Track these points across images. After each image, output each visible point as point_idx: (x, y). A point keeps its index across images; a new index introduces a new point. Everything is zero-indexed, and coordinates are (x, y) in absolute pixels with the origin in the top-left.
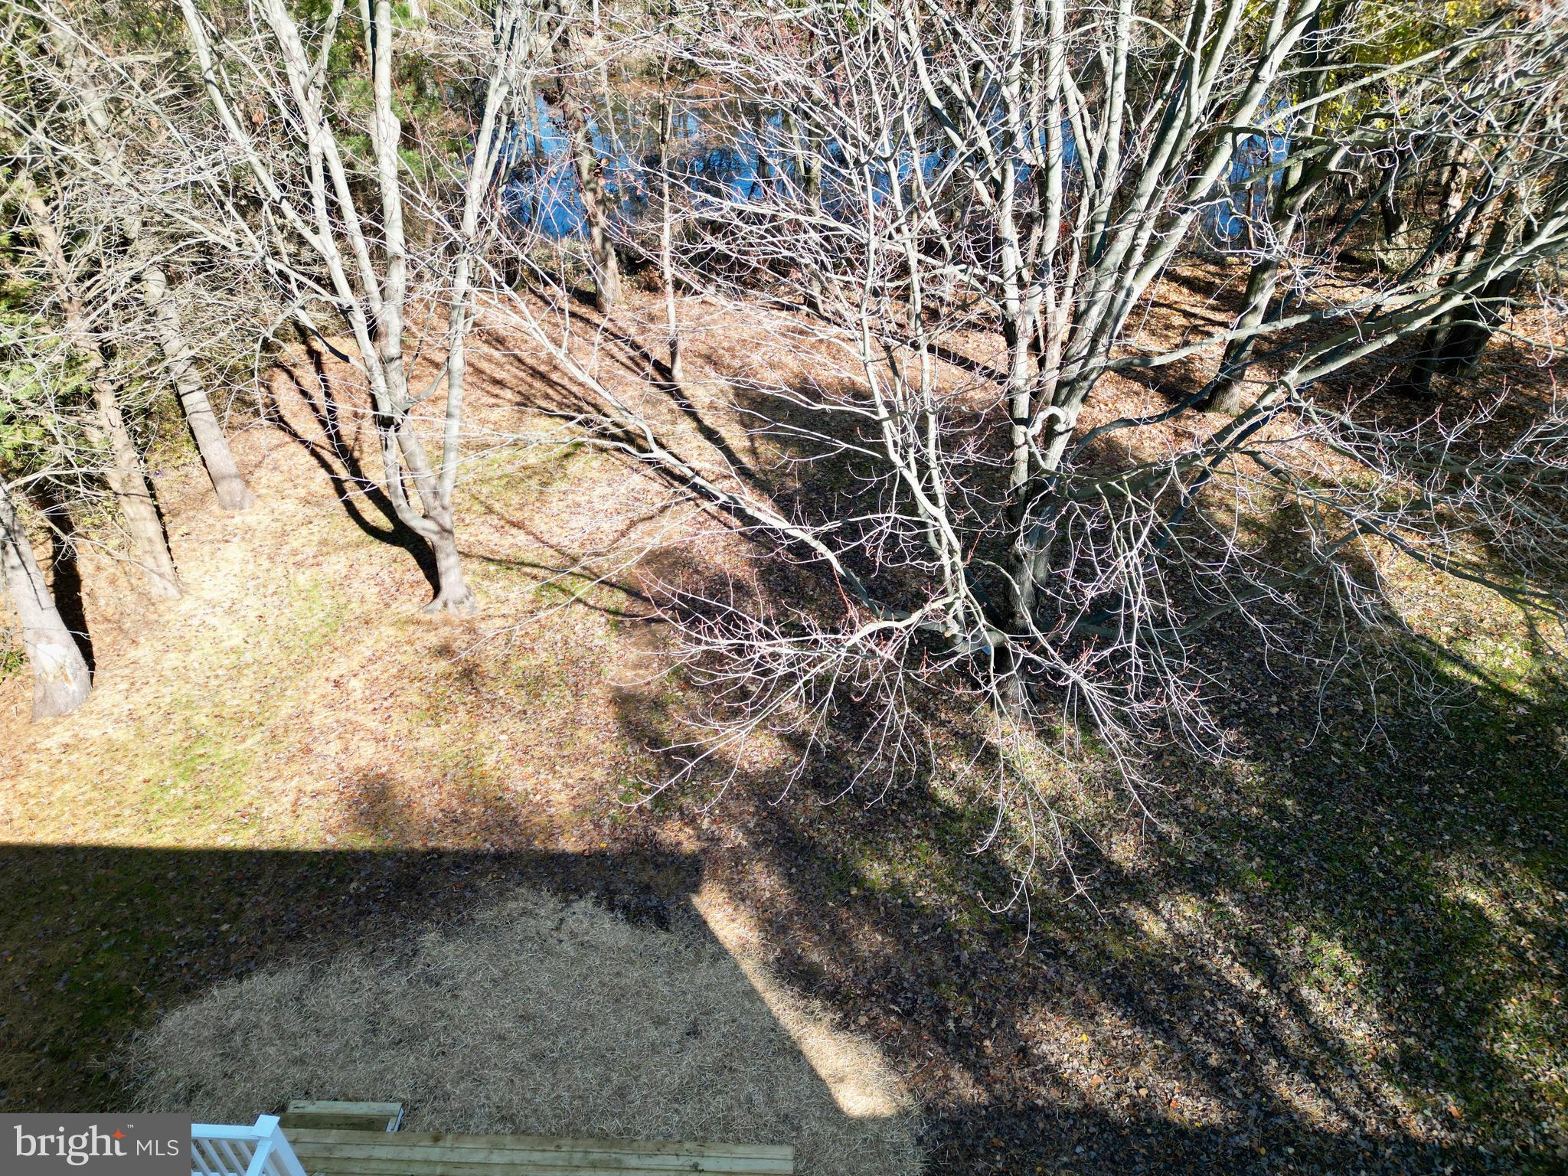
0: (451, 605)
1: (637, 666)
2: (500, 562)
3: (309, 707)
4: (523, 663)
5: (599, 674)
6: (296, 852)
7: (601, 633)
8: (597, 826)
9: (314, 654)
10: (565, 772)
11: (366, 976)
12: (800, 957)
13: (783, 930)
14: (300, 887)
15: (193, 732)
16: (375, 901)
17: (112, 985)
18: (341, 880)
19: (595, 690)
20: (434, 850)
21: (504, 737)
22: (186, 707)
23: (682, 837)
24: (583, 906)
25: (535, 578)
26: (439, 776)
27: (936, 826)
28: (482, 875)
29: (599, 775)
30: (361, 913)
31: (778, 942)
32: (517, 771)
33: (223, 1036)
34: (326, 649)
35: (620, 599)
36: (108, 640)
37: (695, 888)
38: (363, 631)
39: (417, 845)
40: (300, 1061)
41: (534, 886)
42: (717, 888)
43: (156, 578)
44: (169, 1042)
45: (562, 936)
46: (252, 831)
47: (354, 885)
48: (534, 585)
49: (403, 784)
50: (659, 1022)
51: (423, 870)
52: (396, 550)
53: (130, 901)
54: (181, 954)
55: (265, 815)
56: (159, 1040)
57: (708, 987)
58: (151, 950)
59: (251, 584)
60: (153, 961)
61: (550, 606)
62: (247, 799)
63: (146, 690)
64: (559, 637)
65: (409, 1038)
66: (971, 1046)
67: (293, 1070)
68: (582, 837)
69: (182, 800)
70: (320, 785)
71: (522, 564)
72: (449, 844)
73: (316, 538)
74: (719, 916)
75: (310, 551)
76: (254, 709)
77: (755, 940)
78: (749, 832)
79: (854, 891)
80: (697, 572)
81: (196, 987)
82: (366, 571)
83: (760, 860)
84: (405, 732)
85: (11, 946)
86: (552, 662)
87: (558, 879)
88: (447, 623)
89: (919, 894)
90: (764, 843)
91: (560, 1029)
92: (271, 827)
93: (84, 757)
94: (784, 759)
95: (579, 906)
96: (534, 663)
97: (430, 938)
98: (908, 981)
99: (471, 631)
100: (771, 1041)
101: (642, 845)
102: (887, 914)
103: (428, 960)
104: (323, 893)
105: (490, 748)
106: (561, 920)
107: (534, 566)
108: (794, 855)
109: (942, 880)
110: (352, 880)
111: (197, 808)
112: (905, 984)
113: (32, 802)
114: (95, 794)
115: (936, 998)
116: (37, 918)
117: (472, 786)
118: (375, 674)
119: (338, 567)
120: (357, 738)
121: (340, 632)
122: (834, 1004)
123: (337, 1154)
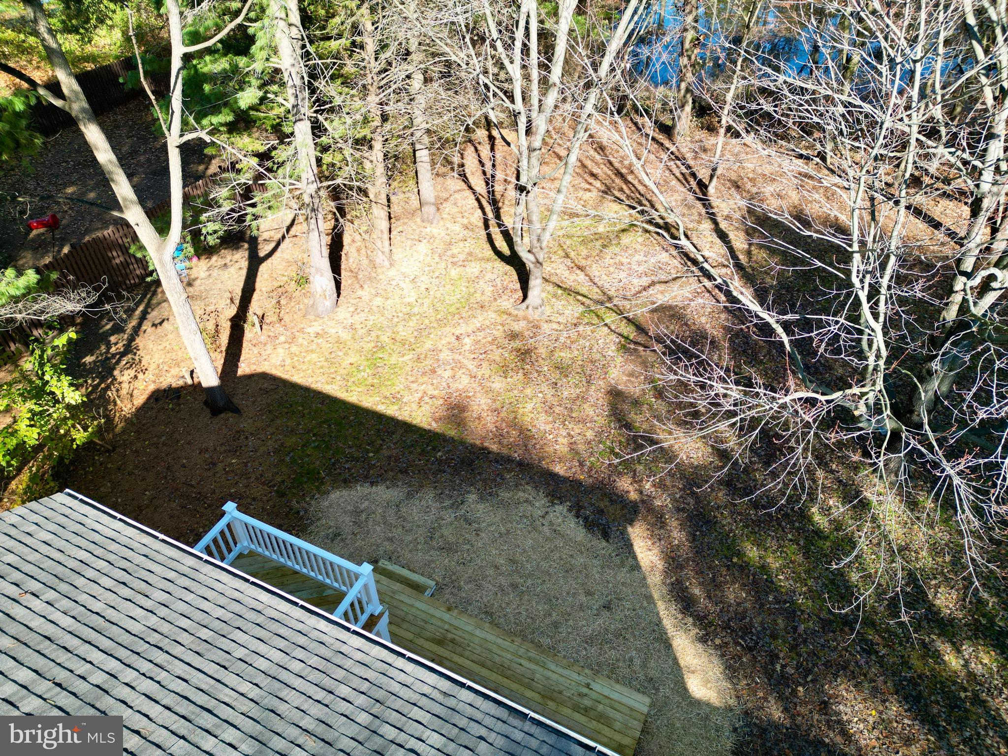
0: (530, 308)
1: (631, 374)
2: (565, 289)
3: (440, 347)
4: (562, 354)
5: (606, 373)
6: (415, 426)
7: (614, 348)
8: (581, 464)
9: (450, 317)
10: (570, 426)
11: (435, 506)
12: (687, 588)
13: (681, 567)
14: (412, 445)
15: (379, 344)
16: (449, 466)
17: (312, 466)
18: (434, 449)
19: (601, 383)
20: (485, 448)
21: (540, 395)
22: (379, 330)
23: (631, 488)
24: (561, 509)
25: (583, 304)
26: (499, 407)
27: (806, 538)
28: (509, 471)
30: (440, 471)
31: (675, 573)
32: (543, 417)
33: (357, 512)
34: (457, 316)
35: (630, 330)
36: (350, 282)
37: (631, 522)
38: (479, 311)
39: (478, 442)
40: (391, 540)
41: (536, 487)
42: (644, 527)
43: (380, 253)
44: (331, 506)
45: (545, 523)
46: (396, 407)
47: (440, 454)
48: (581, 309)
49: (479, 405)
50: (588, 593)
51: (478, 458)
52: (508, 268)
53: (330, 426)
54: (347, 461)
55: (404, 400)
56: (326, 503)
57: (623, 584)
58: (333, 454)
59: (427, 269)
60: (333, 460)
61: (587, 324)
62: (398, 389)
63: (362, 314)
64: (587, 344)
65: (448, 549)
66: (788, 686)
67: (386, 543)
68: (570, 468)
69: (366, 379)
70: (436, 393)
71: (578, 293)
72: (494, 448)
73: (467, 250)
74: (642, 544)
75: (462, 257)
76: (412, 340)
77: (660, 567)
78: (675, 500)
79: (735, 560)
80: (686, 324)
81: (350, 482)
82: (489, 276)
83: (677, 519)
84: (487, 376)
85: (271, 430)
86: (580, 358)
87: (551, 488)
88: (525, 318)
89: (781, 577)
90: (683, 510)
91: (530, 575)
92: (406, 408)
93: (324, 343)
94: (712, 462)
95: (559, 508)
96: (569, 356)
97: (472, 497)
98: (756, 628)
99: (537, 327)
100: (654, 631)
101: (605, 485)
102: (754, 581)
103: (468, 509)
104: (423, 453)
105: (531, 399)
106: (547, 513)
107: (585, 296)
108: (701, 523)
109: (800, 573)
110: (439, 451)
111: (372, 386)
112: (753, 630)
113: (296, 359)
114: (325, 364)
115: (772, 647)
116: (285, 420)
117: (515, 418)
118: (479, 338)
119: (474, 270)
120: (461, 372)
121: (467, 309)
122: (701, 624)
123: (397, 597)
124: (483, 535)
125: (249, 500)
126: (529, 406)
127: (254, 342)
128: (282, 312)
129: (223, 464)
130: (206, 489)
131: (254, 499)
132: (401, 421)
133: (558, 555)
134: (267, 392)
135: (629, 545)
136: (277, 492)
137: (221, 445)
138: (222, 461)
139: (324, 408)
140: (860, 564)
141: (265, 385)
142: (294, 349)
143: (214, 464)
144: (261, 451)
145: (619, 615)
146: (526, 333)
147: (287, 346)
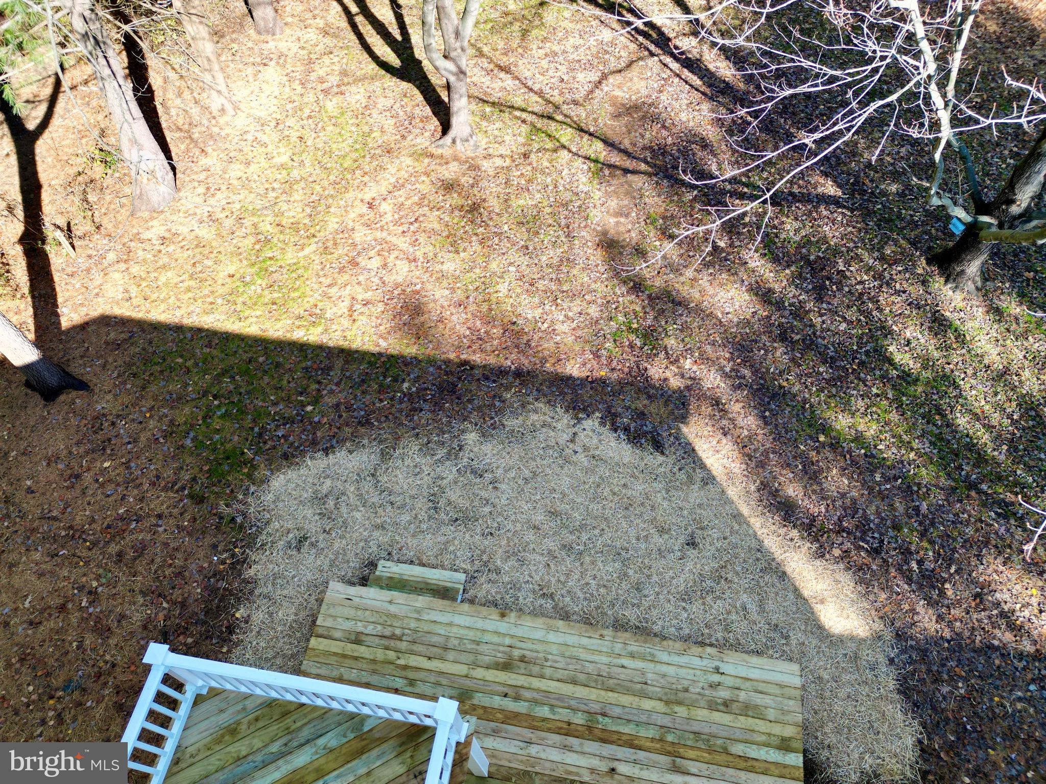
0: (458, 142)
2: (493, 104)
5: (586, 219)
6: (357, 352)
7: (584, 180)
8: (596, 355)
9: (349, 176)
10: (565, 305)
11: (425, 462)
12: (777, 490)
13: (762, 465)
14: (363, 381)
15: (261, 237)
16: (425, 401)
17: (228, 446)
18: (395, 380)
19: (584, 233)
20: (465, 363)
21: (512, 269)
22: (253, 215)
23: (668, 374)
24: (591, 424)
25: (524, 121)
26: (463, 298)
27: (894, 387)
28: (508, 388)
29: (594, 311)
30: (415, 410)
31: (758, 474)
32: (525, 299)
33: (319, 499)
34: (358, 172)
35: (598, 149)
36: (183, 147)
37: (684, 419)
38: (386, 159)
39: (452, 356)
40: (382, 527)
41: (549, 402)
42: (701, 422)
43: (214, 94)
44: (277, 499)
45: (578, 449)
46: (320, 329)
47: (406, 385)
48: (525, 129)
49: (435, 301)
50: (662, 531)
51: (459, 378)
52: (405, 85)
53: (233, 378)
54: (278, 426)
55: (328, 316)
56: (270, 497)
57: (700, 506)
58: (254, 420)
59: (289, 106)
60: (256, 429)
61: (539, 151)
62: (312, 300)
63: (219, 195)
64: (549, 180)
65: (463, 519)
66: (934, 588)
67: (376, 534)
68: (584, 364)
69: (261, 296)
70: (369, 295)
71: (512, 107)
72: (477, 358)
73: (337, 68)
74: (706, 446)
75: (334, 80)
76: (307, 221)
77: (737, 471)
78: (726, 375)
79: (822, 438)
80: (664, 127)
81: (293, 456)
82: (382, 103)
83: (737, 401)
84: (431, 255)
85: (147, 404)
86: (545, 203)
87: (568, 397)
88: (456, 158)
89: (880, 447)
90: (739, 387)
91: (583, 527)
92: (334, 327)
93: (179, 250)
94: (754, 313)
95: (588, 424)
96: (530, 202)
97: (471, 437)
98: (873, 521)
99: (475, 168)
100: (758, 559)
101: (635, 377)
102: (852, 461)
103: (472, 455)
104: (382, 389)
105: (502, 277)
106: (575, 434)
107: (523, 110)
108: (766, 399)
109: (900, 436)
110: (404, 381)
111: (274, 303)
112: (872, 525)
113: (144, 284)
114: (192, 283)
115: (900, 541)
116: (162, 383)
117: (490, 310)
118: (402, 199)
119: (358, 97)
120: (392, 256)
121: (368, 159)
122: (809, 534)
123: (425, 617)
124: (503, 487)
125: (154, 521)
126: (503, 288)
127: (69, 270)
128: (97, 214)
129: (92, 473)
130: (78, 518)
131: (160, 516)
132: (335, 348)
133: (607, 489)
134: (117, 346)
135: (690, 451)
136: (191, 496)
137: (78, 443)
138: (89, 469)
139: (215, 352)
140: (962, 406)
141: (112, 335)
142: (135, 269)
143: (77, 477)
144: (143, 439)
145: (710, 551)
146: (463, 180)
147: (123, 266)
